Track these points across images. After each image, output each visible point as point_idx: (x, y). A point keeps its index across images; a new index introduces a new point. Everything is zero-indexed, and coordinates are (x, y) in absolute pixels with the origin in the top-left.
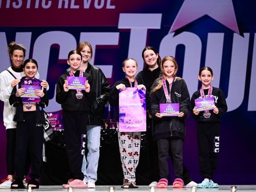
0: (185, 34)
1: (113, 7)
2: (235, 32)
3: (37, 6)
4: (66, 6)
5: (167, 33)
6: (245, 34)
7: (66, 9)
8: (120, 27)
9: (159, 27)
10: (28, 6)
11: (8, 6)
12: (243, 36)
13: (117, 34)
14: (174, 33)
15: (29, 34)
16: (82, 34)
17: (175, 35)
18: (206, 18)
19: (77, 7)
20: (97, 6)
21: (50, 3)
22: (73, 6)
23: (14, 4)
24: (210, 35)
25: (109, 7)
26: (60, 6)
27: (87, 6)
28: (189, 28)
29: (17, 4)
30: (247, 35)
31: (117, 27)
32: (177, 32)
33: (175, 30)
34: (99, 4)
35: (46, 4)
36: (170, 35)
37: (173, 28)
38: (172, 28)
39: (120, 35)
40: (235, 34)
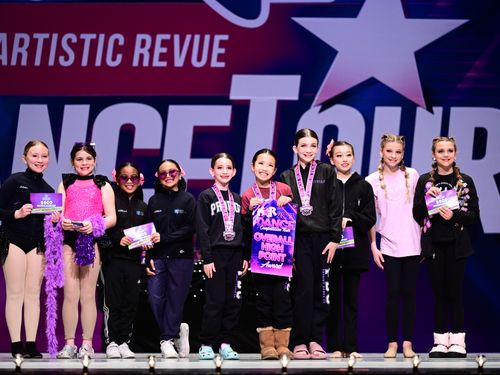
0: (338, 108)
1: (222, 65)
2: (419, 106)
3: (98, 63)
4: (146, 63)
5: (308, 107)
6: (434, 109)
7: (145, 67)
8: (232, 97)
9: (296, 98)
10: (84, 63)
11: (51, 62)
12: (432, 112)
13: (228, 109)
14: (320, 107)
15: (85, 109)
16: (172, 108)
17: (321, 111)
18: (372, 82)
19: (164, 64)
20: (195, 63)
21: (119, 57)
22: (157, 63)
23: (61, 58)
24: (379, 110)
25: (215, 64)
26: (135, 63)
27: (179, 62)
28: (344, 98)
29: (67, 58)
30: (438, 110)
31: (228, 97)
32: (326, 105)
33: (321, 102)
34: (199, 59)
35: (114, 59)
36: (314, 109)
37: (319, 97)
38: (316, 98)
39: (233, 110)
40: (419, 110)
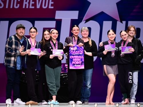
0: (91, 22)
1: (52, 7)
2: (118, 21)
3: (11, 7)
4: (27, 7)
5: (81, 21)
7: (27, 8)
8: (56, 18)
9: (77, 18)
10: (7, 7)
12: (122, 23)
13: (55, 22)
14: (85, 21)
15: (7, 22)
16: (36, 22)
17: (86, 22)
18: (102, 13)
19: (33, 7)
20: (43, 7)
21: (18, 5)
22: (31, 7)
24: (104, 22)
25: (50, 7)
26: (24, 7)
27: (38, 7)
28: (93, 18)
29: (1, 6)
30: (124, 22)
31: (55, 18)
32: (87, 21)
33: (86, 19)
34: (45, 6)
35: (17, 6)
36: (83, 22)
38: (84, 18)
40: (118, 22)
